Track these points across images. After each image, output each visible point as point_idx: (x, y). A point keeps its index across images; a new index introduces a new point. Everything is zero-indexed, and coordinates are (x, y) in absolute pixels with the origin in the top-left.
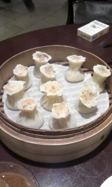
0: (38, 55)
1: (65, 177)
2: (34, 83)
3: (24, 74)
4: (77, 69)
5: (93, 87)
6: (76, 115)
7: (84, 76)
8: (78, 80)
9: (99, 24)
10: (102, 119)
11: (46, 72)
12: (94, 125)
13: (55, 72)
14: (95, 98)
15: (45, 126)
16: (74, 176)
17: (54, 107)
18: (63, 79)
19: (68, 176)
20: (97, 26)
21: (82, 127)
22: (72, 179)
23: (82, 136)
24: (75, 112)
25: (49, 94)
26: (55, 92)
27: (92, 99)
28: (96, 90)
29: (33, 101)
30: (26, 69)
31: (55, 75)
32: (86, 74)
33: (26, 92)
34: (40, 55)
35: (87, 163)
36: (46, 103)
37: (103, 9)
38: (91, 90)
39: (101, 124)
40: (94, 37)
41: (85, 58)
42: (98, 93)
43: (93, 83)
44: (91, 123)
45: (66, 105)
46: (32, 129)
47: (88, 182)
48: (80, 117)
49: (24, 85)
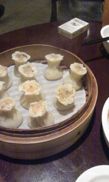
0: (17, 55)
1: (44, 173)
2: (14, 83)
3: (4, 75)
4: (55, 67)
5: (69, 85)
6: (54, 113)
7: (63, 74)
8: (56, 78)
9: (79, 22)
10: (77, 117)
11: (25, 72)
12: (70, 122)
13: (33, 71)
14: (71, 95)
15: (24, 124)
16: (52, 172)
17: (31, 106)
18: (42, 77)
19: (47, 172)
20: (77, 23)
21: (57, 125)
22: (51, 174)
23: (57, 133)
24: (53, 110)
25: (27, 93)
26: (33, 91)
27: (69, 96)
28: (72, 88)
29: (11, 101)
30: (6, 69)
31: (33, 74)
32: (64, 72)
33: (6, 92)
34: (19, 55)
35: (65, 158)
36: (24, 102)
37: (85, 6)
38: (67, 88)
39: (76, 121)
40: (74, 34)
41: (63, 56)
42: (74, 91)
43: (71, 81)
44: (66, 121)
45: (43, 104)
46: (10, 129)
47: (65, 176)
48: (57, 114)
49: (3, 85)
